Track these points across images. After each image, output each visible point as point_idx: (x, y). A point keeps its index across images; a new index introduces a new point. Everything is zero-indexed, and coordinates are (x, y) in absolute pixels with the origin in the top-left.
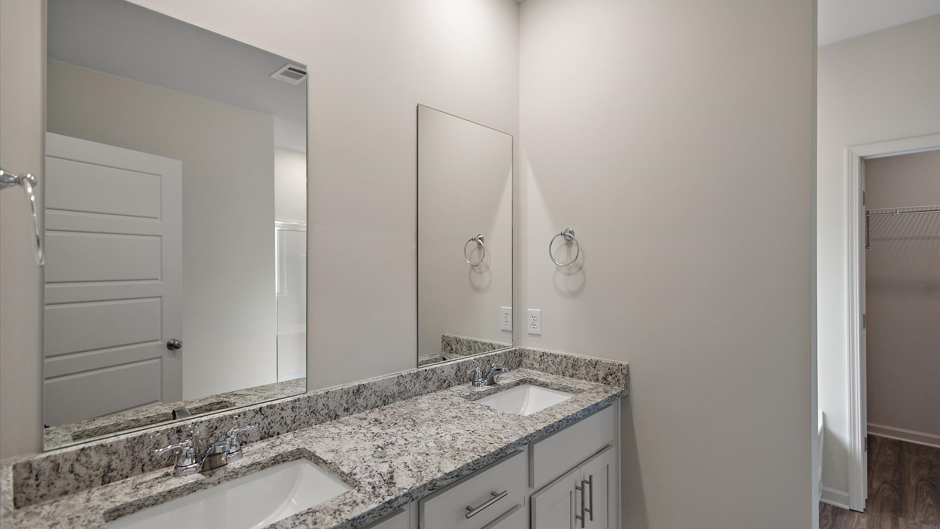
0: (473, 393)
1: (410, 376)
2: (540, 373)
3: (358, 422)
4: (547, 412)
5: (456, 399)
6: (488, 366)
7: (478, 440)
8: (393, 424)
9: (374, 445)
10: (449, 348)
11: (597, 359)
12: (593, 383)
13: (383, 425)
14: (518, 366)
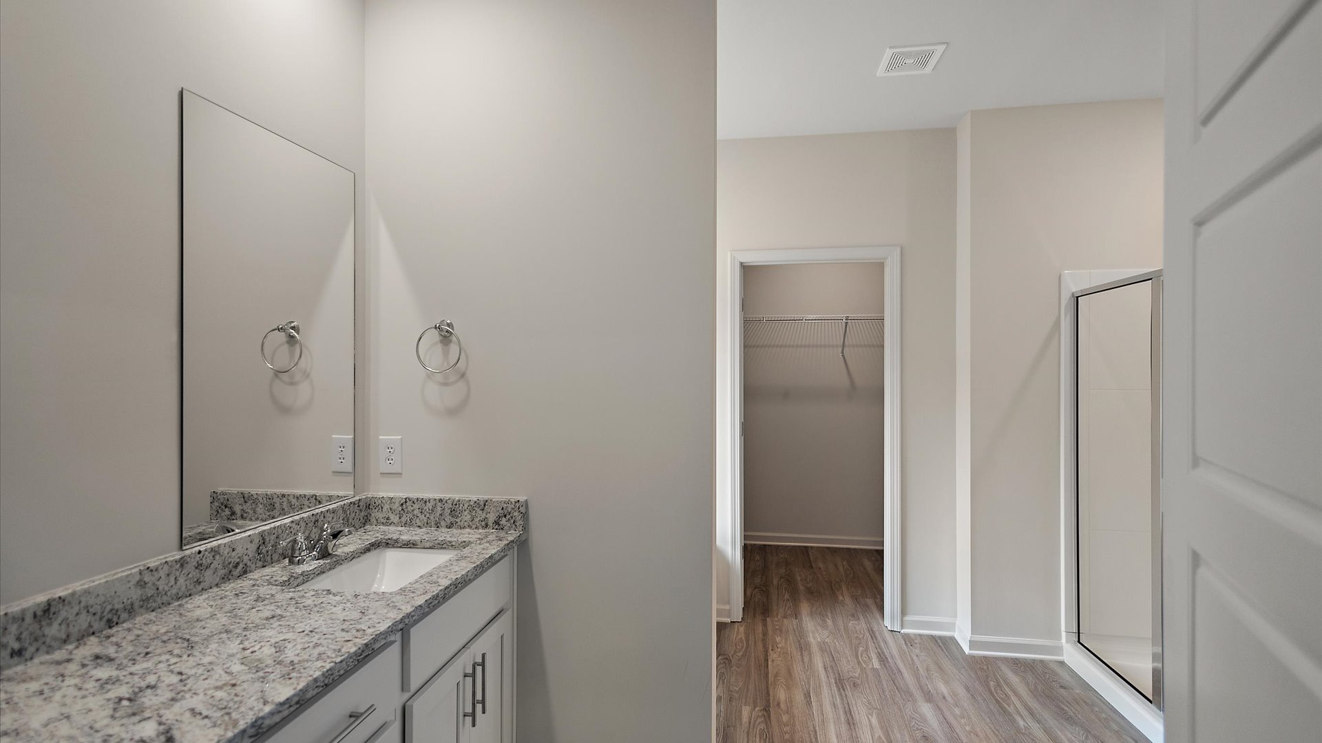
0: (294, 575)
1: (166, 567)
2: (400, 528)
3: (53, 670)
4: (425, 580)
5: (264, 590)
6: (314, 530)
7: (324, 642)
8: (142, 655)
9: (109, 700)
10: (227, 512)
11: (486, 497)
12: (480, 531)
13: (117, 662)
14: (364, 524)
